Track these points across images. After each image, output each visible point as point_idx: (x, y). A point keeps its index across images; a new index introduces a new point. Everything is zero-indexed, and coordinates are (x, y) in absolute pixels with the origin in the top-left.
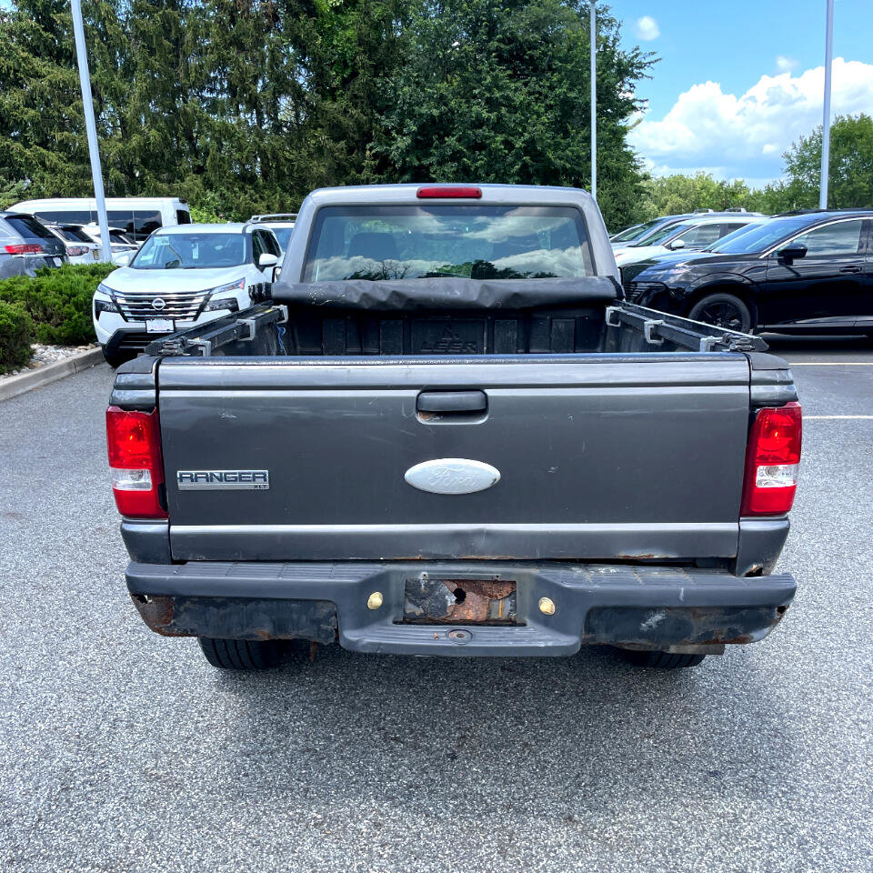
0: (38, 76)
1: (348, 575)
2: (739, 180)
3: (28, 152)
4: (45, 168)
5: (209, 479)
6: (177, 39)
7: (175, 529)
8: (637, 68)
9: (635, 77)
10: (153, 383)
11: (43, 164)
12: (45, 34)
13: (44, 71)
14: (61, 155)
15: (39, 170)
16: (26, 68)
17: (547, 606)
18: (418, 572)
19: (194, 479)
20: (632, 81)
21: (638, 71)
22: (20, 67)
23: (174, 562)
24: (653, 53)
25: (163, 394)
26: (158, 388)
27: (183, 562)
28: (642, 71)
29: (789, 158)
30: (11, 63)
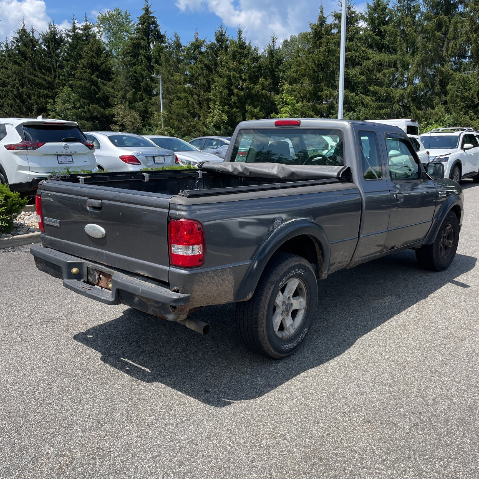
0: (369, 59)
3: (357, 98)
4: (363, 105)
5: (49, 220)
6: (445, 32)
11: (362, 103)
12: (376, 37)
13: (371, 56)
14: (372, 98)
15: (360, 107)
16: (363, 56)
22: (360, 55)
25: (43, 191)
26: (42, 189)
27: (47, 248)
30: (357, 54)
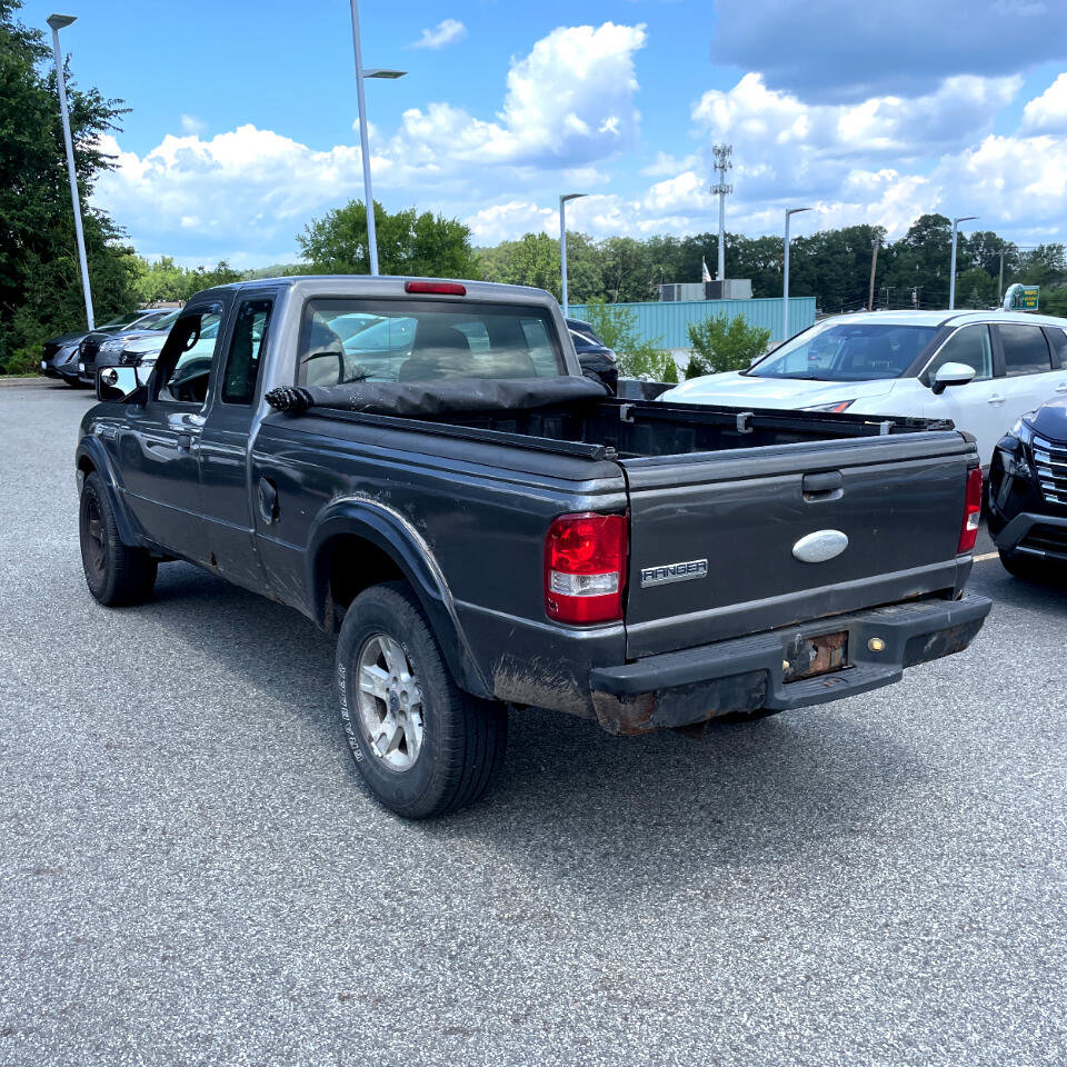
1: (769, 644)
2: (168, 257)
5: (665, 573)
7: (631, 629)
8: (101, 116)
9: (96, 125)
10: (623, 485)
17: (877, 644)
18: (794, 635)
19: (654, 575)
20: (94, 130)
21: (102, 119)
23: (628, 662)
24: (121, 101)
25: (633, 495)
26: (627, 490)
27: (634, 661)
28: (107, 120)
29: (302, 241)
